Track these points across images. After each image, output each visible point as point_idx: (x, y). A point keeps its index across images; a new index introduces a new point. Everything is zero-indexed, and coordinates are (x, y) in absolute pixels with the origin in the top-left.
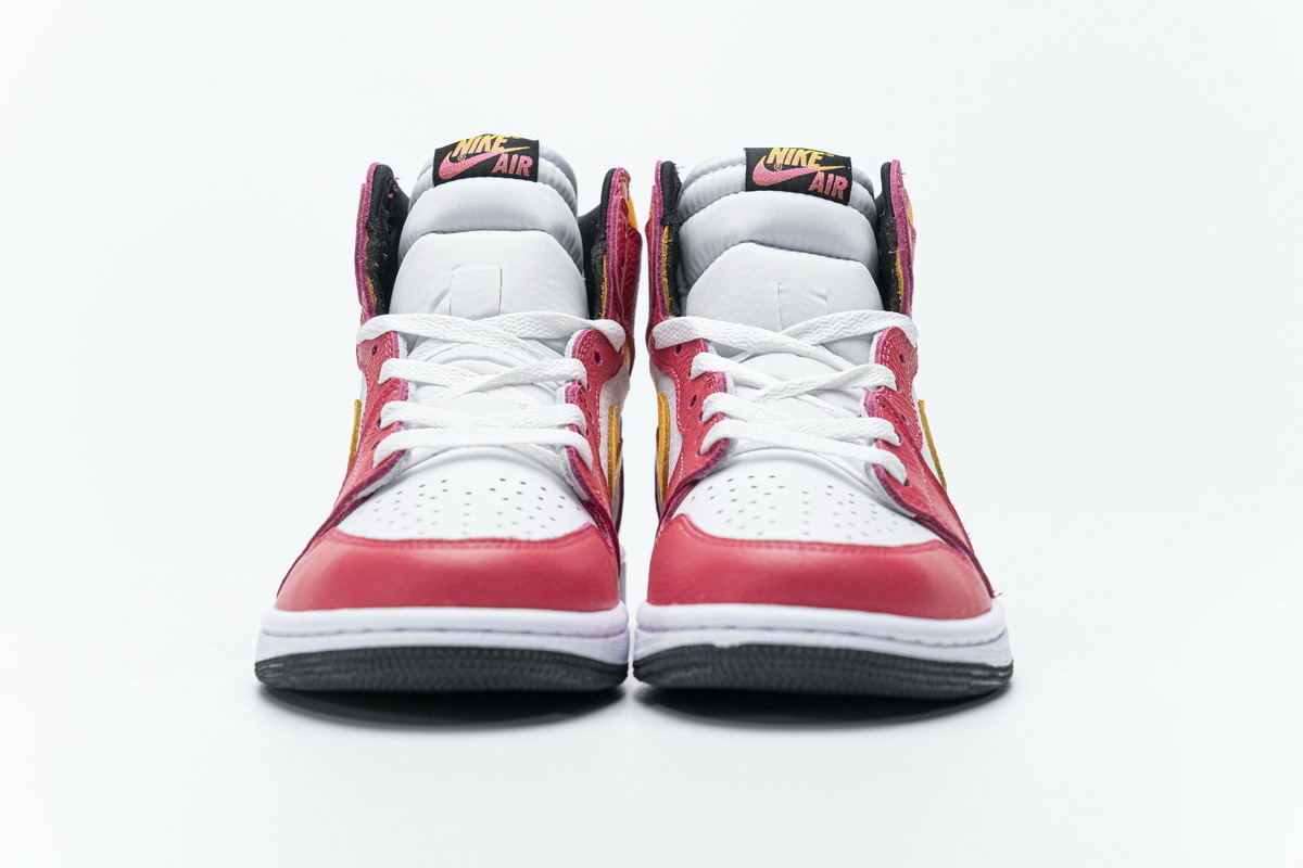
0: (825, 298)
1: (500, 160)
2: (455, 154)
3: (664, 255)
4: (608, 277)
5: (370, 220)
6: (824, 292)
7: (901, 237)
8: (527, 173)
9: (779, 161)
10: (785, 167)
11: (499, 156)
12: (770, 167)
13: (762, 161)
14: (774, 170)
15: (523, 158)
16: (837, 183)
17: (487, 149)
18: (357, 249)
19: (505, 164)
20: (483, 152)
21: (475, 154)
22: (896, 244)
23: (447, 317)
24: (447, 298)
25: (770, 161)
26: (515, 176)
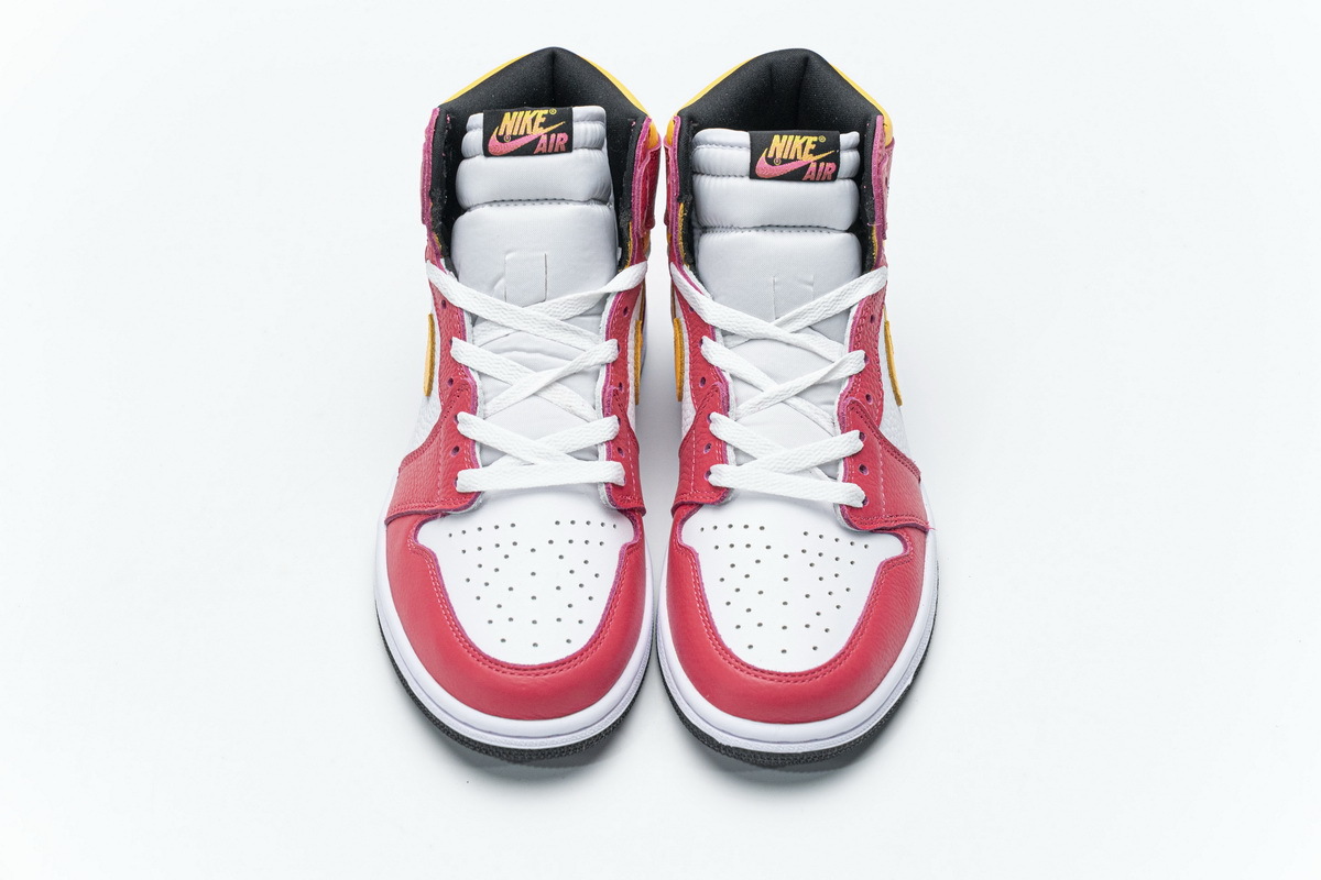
0: (812, 284)
1: (541, 142)
2: (501, 133)
3: (680, 226)
4: (634, 237)
5: (432, 190)
6: (811, 278)
7: (878, 213)
8: (563, 148)
9: (779, 156)
10: (784, 161)
11: (539, 138)
12: (770, 161)
13: (764, 155)
14: (773, 165)
15: (560, 136)
16: (827, 169)
17: (529, 131)
18: (423, 213)
19: (545, 146)
20: (525, 134)
21: (518, 137)
22: (873, 220)
23: (503, 303)
24: (502, 282)
25: (771, 155)
26: (553, 153)
